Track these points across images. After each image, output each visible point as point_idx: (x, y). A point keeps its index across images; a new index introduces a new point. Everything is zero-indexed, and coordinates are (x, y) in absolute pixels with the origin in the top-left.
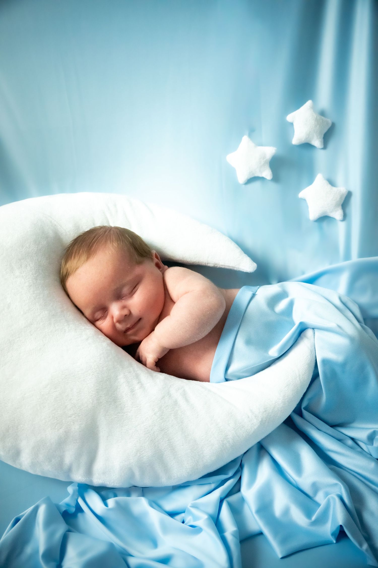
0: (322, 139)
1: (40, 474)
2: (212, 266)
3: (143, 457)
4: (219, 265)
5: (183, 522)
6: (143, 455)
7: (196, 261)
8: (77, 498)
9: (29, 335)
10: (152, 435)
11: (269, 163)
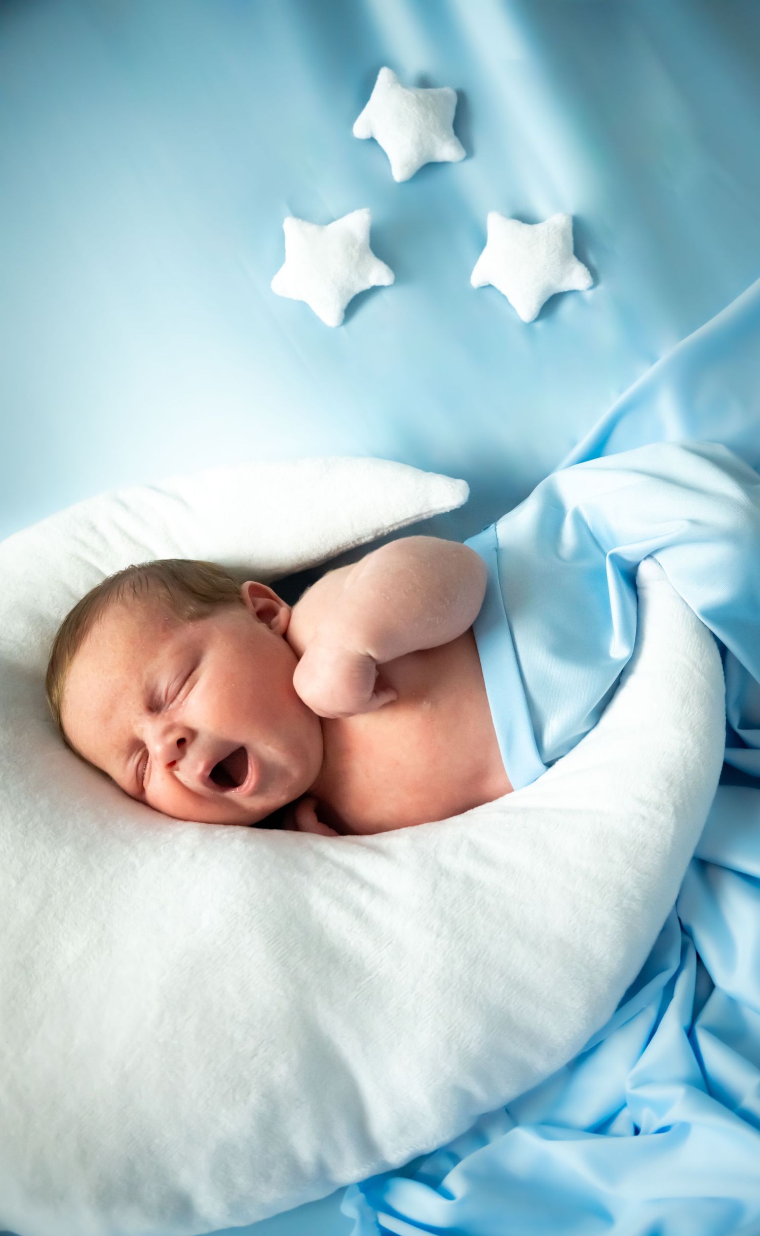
0: (454, 139)
1: (261, 1217)
2: (372, 539)
3: (468, 1047)
4: (386, 529)
5: (637, 1131)
6: (465, 1042)
7: (331, 551)
8: (375, 1219)
9: (57, 922)
10: (458, 986)
11: (370, 250)
